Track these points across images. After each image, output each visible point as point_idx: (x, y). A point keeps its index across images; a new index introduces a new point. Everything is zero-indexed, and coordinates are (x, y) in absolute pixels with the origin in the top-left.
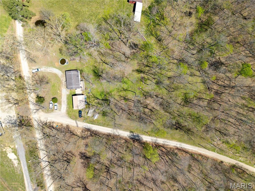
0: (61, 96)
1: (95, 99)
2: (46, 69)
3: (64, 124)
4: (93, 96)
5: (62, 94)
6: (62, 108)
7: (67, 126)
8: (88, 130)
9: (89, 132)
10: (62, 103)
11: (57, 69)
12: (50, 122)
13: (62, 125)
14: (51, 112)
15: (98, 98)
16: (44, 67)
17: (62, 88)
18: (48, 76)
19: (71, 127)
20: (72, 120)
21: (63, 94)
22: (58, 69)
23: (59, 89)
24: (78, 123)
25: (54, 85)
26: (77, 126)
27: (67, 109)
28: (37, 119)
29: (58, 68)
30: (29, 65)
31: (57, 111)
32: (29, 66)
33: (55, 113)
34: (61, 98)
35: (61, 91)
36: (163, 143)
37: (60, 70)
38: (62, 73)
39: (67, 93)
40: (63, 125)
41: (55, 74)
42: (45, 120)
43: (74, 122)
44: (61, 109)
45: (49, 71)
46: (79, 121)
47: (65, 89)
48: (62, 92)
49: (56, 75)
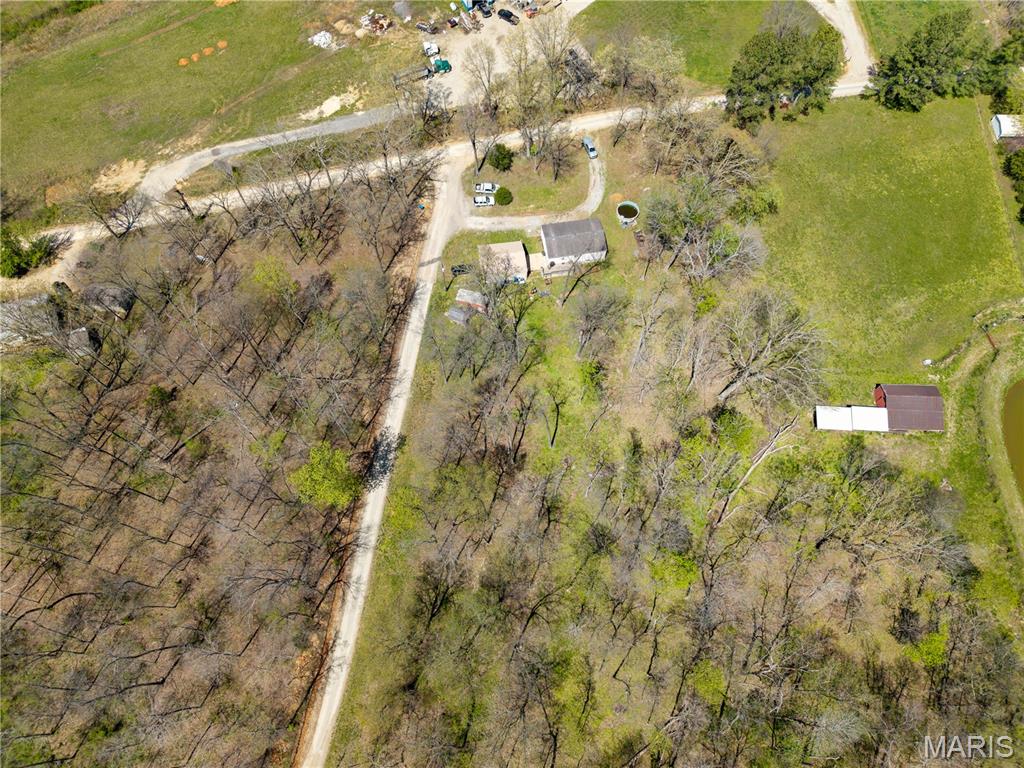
0: (518, 213)
1: (517, 311)
2: (597, 170)
3: (430, 228)
4: (528, 303)
5: (523, 216)
6: (481, 219)
7: (424, 236)
8: (410, 297)
9: (402, 301)
10: (495, 219)
11: (601, 198)
12: (433, 189)
13: (426, 220)
14: (464, 189)
15: (520, 320)
16: (604, 167)
18: (577, 177)
19: (419, 245)
20: (443, 247)
21: (525, 219)
22: (602, 203)
23: (538, 208)
25: (552, 194)
26: (422, 265)
27: (479, 232)
28: (441, 156)
29: (605, 201)
30: (603, 130)
31: (469, 205)
32: (599, 131)
33: (464, 200)
34: (512, 215)
36: (354, 579)
37: (599, 209)
38: (590, 213)
39: (529, 231)
40: (426, 224)
41: (587, 196)
42: (440, 177)
43: (437, 253)
44: (477, 215)
45: (592, 178)
46: (439, 268)
47: (543, 223)
48: (531, 217)
49: (582, 196)
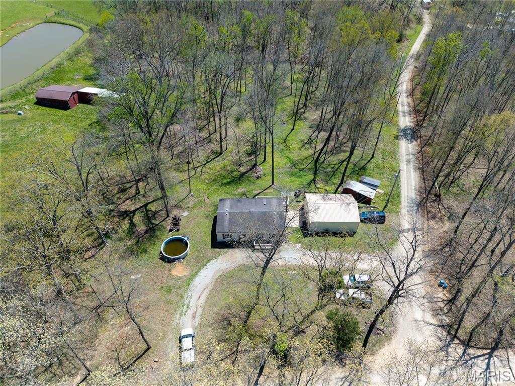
11: (199, 274)
15: (311, 181)
22: (200, 269)
24: (406, 226)
29: (196, 270)
38: (220, 259)
45: (202, 300)
49: (224, 280)
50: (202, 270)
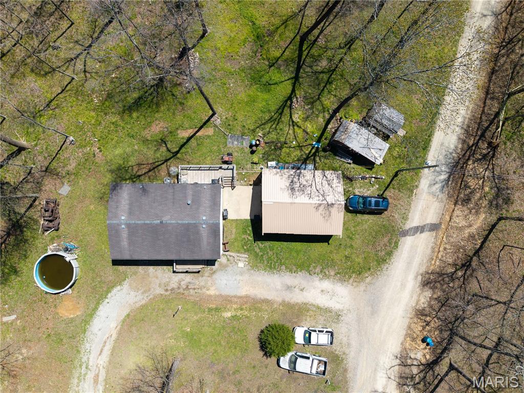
0: (255, 304)
2: (91, 376)
3: (415, 297)
5: (247, 297)
8: (457, 169)
9: (470, 167)
10: (297, 298)
11: (98, 313)
12: (402, 379)
15: (285, 103)
16: (75, 381)
17: (212, 292)
19: (436, 264)
20: (396, 254)
21: (244, 291)
22: (98, 304)
23: (217, 310)
24: (415, 220)
25: (185, 334)
26: (434, 227)
27: (332, 273)
29: (92, 306)
31: (341, 331)
33: (349, 344)
34: (266, 301)
35: (227, 300)
37: (108, 291)
38: (126, 285)
39: (241, 265)
40: (421, 306)
41: (124, 321)
43: (407, 243)
44: (328, 310)
45: (103, 360)
46: (405, 218)
47: (215, 276)
48: (232, 294)
49: (133, 322)
50: (101, 307)
